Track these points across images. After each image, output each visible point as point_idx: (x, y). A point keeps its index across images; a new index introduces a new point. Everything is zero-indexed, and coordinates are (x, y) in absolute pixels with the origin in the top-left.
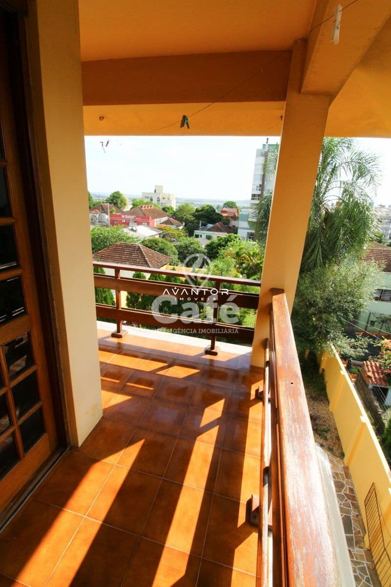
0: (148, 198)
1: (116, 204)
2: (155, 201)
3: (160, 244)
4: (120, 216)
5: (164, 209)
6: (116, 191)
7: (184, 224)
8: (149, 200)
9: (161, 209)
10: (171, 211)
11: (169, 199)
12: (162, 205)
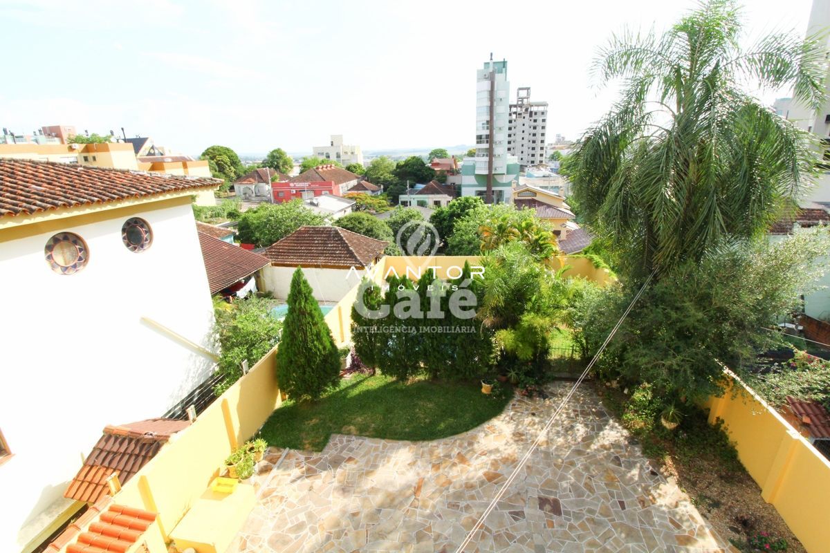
0: (323, 154)
1: (277, 167)
2: (333, 158)
3: (366, 223)
4: (287, 185)
5: (348, 168)
6: (276, 148)
7: (382, 187)
8: (324, 157)
9: (344, 169)
10: (359, 171)
11: (352, 153)
12: (343, 163)
